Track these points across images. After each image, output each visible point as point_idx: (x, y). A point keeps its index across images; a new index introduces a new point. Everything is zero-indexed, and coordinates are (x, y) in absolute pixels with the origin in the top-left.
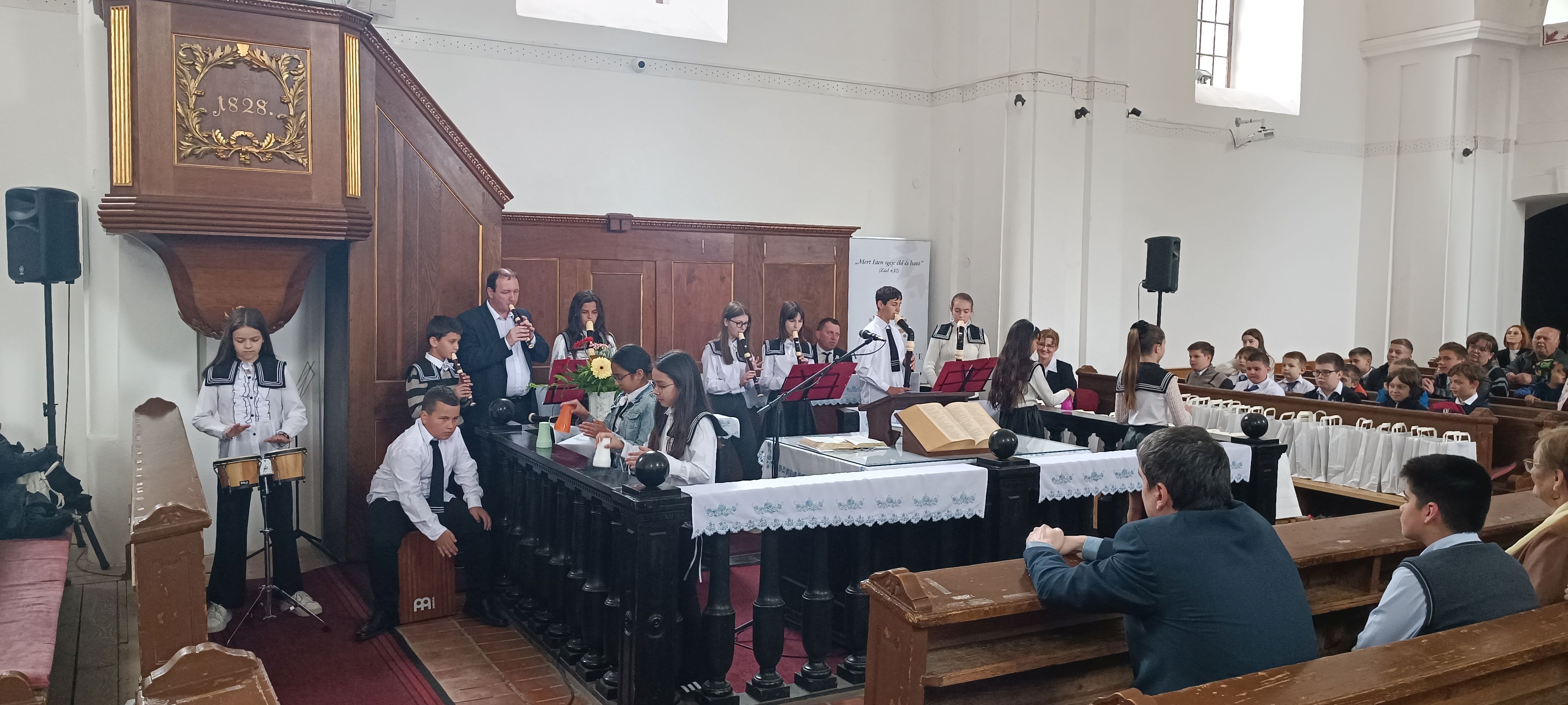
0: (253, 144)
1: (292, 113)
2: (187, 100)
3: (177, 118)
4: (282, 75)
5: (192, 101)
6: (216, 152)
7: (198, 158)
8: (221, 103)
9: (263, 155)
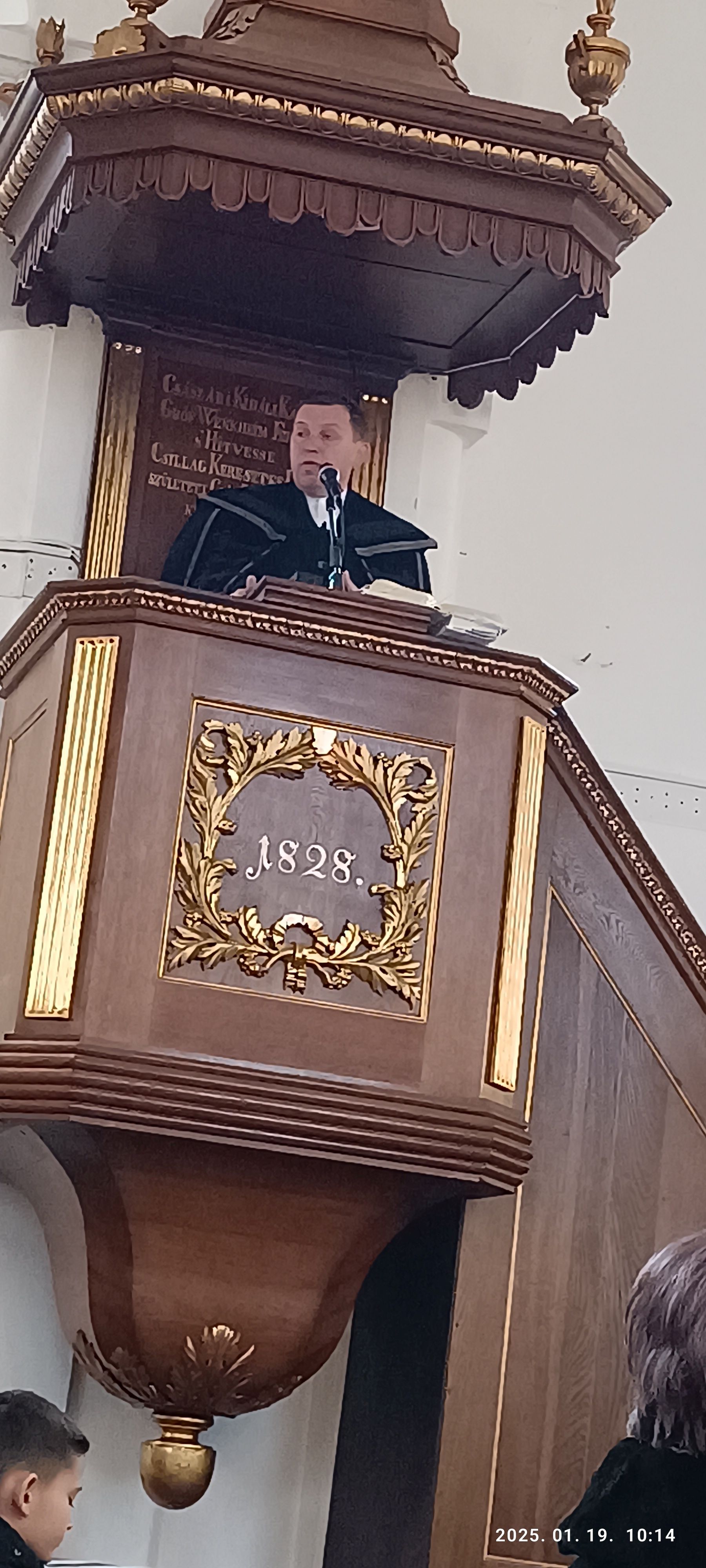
0: (318, 945)
1: (401, 883)
2: (203, 838)
3: (177, 876)
4: (393, 801)
5: (210, 844)
6: (242, 956)
7: (205, 967)
8: (264, 852)
9: (333, 971)
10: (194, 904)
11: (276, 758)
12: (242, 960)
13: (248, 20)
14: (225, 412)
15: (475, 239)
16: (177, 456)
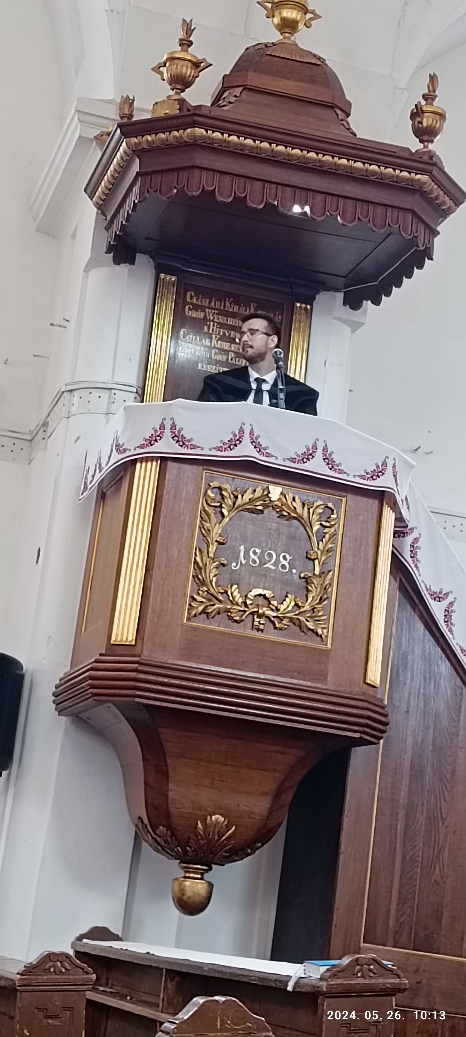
0: (271, 606)
1: (317, 572)
2: (208, 547)
3: (194, 567)
4: (313, 526)
5: (212, 549)
6: (230, 612)
7: (209, 617)
8: (242, 554)
9: (280, 620)
10: (203, 583)
11: (248, 503)
12: (229, 614)
13: (235, 96)
14: (222, 313)
15: (360, 217)
16: (194, 337)
